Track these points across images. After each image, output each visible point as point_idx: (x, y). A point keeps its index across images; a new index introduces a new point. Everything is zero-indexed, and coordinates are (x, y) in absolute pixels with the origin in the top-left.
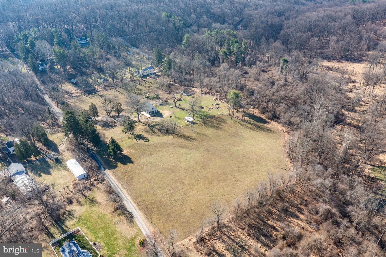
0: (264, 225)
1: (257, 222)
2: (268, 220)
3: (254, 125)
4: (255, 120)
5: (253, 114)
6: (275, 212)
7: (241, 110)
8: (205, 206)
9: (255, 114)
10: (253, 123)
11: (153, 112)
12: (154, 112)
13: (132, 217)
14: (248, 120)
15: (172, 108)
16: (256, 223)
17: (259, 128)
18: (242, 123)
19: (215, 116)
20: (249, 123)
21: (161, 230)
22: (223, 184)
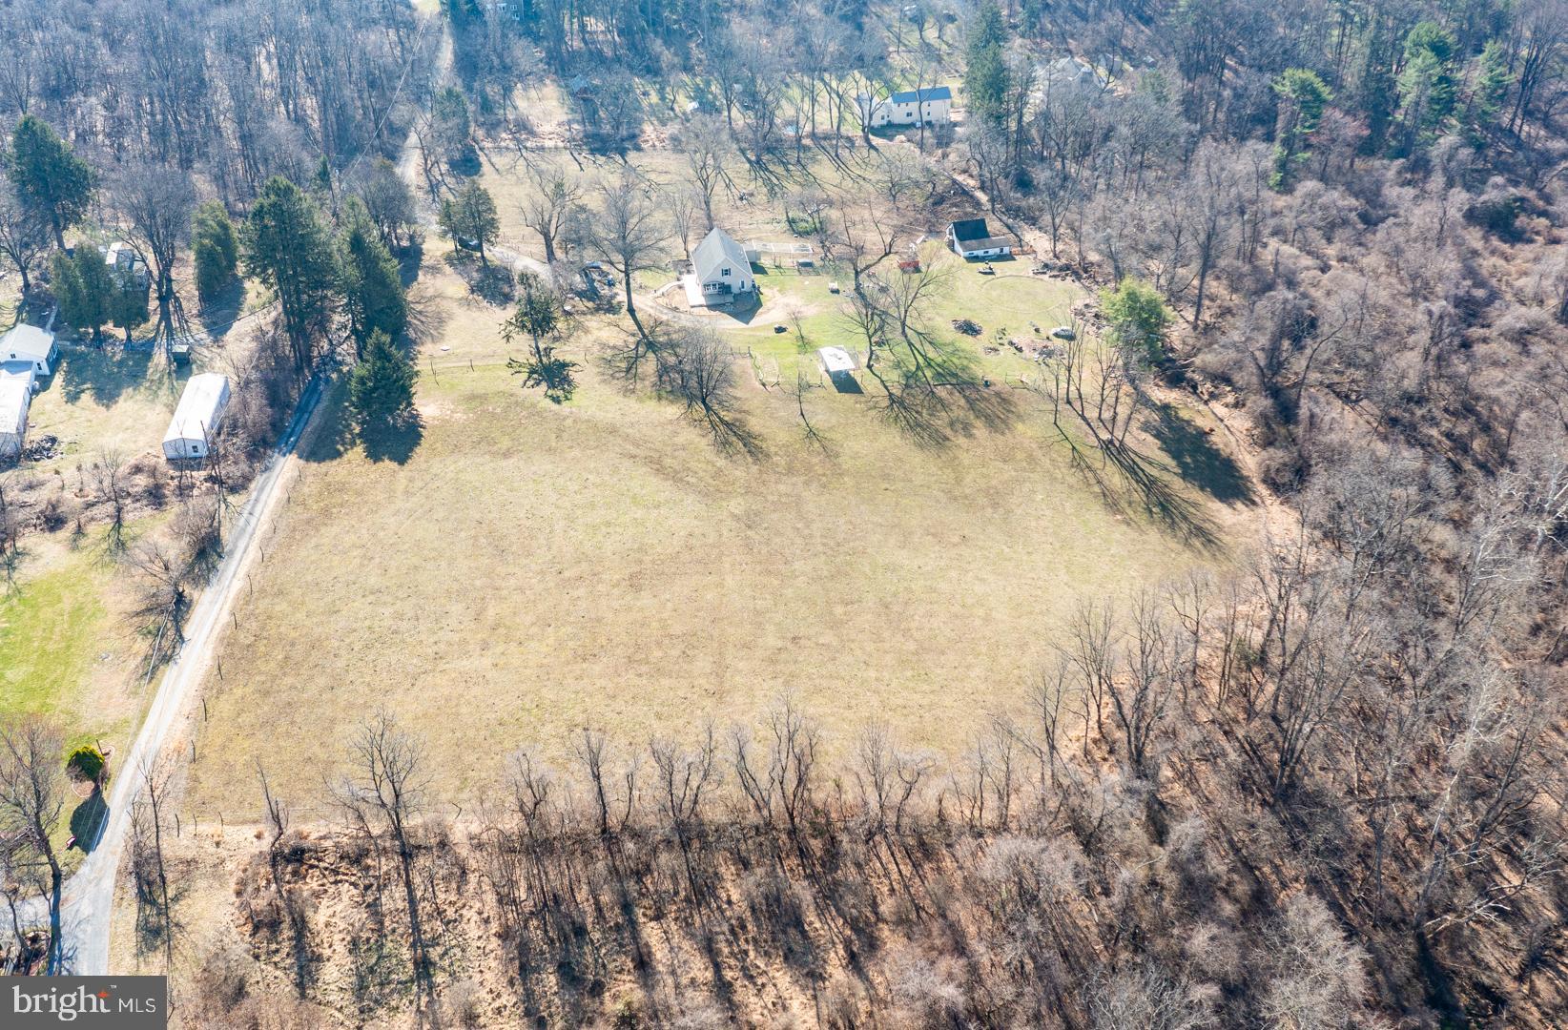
0: (618, 927)
1: (597, 902)
2: (659, 917)
3: (1150, 485)
4: (1181, 464)
5: (1203, 434)
6: (729, 902)
7: (1161, 394)
8: (458, 734)
9: (1213, 438)
10: (1154, 472)
11: (725, 289)
12: (729, 287)
13: (167, 659)
14: (1145, 452)
15: (837, 292)
16: (589, 908)
17: (1164, 508)
18: (1096, 458)
19: (987, 384)
20: (1132, 470)
21: (206, 751)
22: (637, 681)
